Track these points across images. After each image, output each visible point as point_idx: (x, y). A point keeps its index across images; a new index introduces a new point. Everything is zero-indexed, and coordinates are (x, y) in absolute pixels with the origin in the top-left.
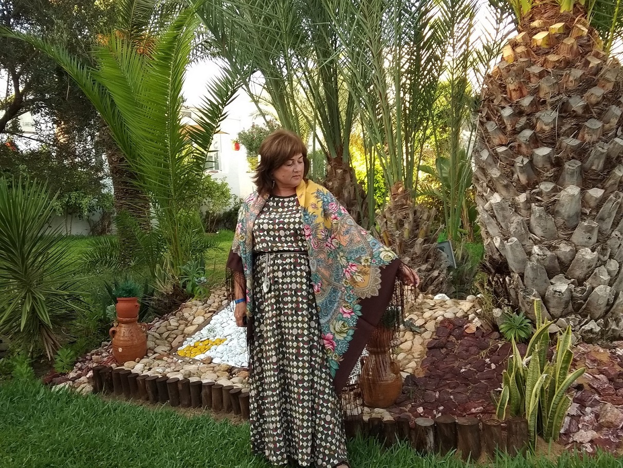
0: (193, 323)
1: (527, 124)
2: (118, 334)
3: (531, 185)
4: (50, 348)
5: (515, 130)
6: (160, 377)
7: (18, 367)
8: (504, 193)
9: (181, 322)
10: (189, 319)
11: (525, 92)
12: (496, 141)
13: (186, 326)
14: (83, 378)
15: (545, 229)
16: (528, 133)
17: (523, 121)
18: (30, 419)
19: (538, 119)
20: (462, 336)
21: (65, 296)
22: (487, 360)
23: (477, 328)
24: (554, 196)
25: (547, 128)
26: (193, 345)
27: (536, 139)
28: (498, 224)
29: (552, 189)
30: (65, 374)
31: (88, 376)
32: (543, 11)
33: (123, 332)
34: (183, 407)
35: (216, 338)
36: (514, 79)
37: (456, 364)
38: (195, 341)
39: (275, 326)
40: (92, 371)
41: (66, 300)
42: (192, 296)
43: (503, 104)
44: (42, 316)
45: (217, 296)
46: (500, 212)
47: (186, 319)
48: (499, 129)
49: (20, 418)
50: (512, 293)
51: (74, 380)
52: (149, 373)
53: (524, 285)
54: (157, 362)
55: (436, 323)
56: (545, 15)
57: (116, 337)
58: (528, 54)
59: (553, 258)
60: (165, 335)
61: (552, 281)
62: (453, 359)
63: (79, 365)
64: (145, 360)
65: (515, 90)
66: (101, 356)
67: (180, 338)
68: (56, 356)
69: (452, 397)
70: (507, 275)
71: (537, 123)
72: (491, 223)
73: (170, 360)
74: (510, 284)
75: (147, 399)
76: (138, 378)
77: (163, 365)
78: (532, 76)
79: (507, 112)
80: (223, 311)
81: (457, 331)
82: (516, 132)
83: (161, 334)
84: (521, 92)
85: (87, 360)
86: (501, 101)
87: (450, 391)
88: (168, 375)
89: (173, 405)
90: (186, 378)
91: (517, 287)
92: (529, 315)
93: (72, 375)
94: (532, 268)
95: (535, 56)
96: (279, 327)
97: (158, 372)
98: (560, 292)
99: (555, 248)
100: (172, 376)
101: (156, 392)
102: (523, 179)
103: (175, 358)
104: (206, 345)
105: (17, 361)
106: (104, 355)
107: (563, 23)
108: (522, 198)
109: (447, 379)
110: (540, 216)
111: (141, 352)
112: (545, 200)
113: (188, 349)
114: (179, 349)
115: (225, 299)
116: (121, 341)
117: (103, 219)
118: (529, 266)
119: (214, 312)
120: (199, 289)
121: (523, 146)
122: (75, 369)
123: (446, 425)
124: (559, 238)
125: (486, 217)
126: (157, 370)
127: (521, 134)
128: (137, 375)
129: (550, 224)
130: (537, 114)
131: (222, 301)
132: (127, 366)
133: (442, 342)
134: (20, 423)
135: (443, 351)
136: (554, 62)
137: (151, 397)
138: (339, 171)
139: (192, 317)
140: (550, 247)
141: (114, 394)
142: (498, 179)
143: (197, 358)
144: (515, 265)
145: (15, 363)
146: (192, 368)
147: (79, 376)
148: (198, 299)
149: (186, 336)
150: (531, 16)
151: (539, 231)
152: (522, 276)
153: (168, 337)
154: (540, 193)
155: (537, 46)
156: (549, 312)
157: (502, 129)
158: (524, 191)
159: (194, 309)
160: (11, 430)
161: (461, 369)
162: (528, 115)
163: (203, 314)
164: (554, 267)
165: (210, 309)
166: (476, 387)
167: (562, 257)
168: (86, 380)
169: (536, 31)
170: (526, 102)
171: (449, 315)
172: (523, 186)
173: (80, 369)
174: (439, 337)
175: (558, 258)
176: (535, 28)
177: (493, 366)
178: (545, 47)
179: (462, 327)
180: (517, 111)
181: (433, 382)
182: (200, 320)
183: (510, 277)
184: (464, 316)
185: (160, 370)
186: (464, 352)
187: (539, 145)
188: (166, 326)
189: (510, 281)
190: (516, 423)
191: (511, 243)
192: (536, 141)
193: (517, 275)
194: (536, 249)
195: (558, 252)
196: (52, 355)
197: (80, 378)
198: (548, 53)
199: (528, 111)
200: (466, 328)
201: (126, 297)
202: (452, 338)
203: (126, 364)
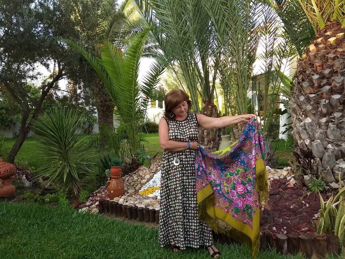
0: (145, 178)
1: (326, 83)
2: (111, 184)
3: (329, 114)
4: (76, 189)
5: (320, 85)
6: (133, 206)
7: (61, 199)
8: (313, 117)
9: (139, 177)
10: (143, 176)
11: (325, 67)
12: (308, 91)
13: (142, 179)
14: (93, 205)
15: (335, 136)
16: (328, 87)
17: (325, 81)
18: (70, 228)
19: (333, 80)
20: (286, 188)
21: (84, 165)
22: (303, 202)
23: (294, 185)
24: (342, 119)
25: (338, 85)
26: (146, 189)
27: (332, 90)
28: (308, 133)
29: (340, 116)
30: (84, 203)
31: (96, 204)
32: (332, 27)
33: (113, 183)
34: (145, 222)
35: (157, 186)
36: (319, 60)
37: (287, 204)
38: (147, 187)
39: (181, 182)
40: (98, 202)
41: (85, 167)
42: (142, 164)
43: (312, 73)
44: (74, 175)
45: (154, 165)
46: (311, 127)
47: (141, 176)
48: (310, 85)
49: (65, 227)
50: (315, 168)
51: (89, 206)
52: (127, 204)
53: (322, 164)
54: (130, 198)
55: (270, 181)
56: (333, 29)
57: (110, 185)
58: (326, 48)
59: (338, 151)
60: (132, 184)
61: (337, 162)
62: (285, 201)
63: (91, 198)
64: (124, 197)
65: (319, 66)
66: (102, 194)
67: (139, 186)
68: (80, 194)
69: (289, 221)
70: (312, 159)
71: (332, 82)
72: (303, 132)
73: (136, 197)
74: (314, 163)
75: (127, 217)
76: (122, 206)
77: (133, 199)
78: (329, 59)
79: (316, 77)
80: (159, 172)
81: (283, 186)
82: (320, 87)
83: (130, 184)
84: (323, 67)
85: (95, 196)
86: (311, 71)
87: (287, 218)
88: (137, 205)
89: (140, 221)
90: (146, 207)
91: (318, 165)
92: (324, 179)
93: (88, 204)
94: (328, 156)
95: (330, 49)
96: (183, 182)
97: (132, 204)
98: (342, 168)
99: (340, 145)
100: (139, 206)
101: (131, 214)
102: (324, 111)
103: (138, 196)
104: (153, 189)
105: (60, 196)
106: (103, 193)
107: (344, 33)
108: (324, 120)
109: (284, 212)
110: (334, 129)
111: (121, 193)
112: (336, 121)
113: (144, 191)
114: (139, 191)
115: (159, 166)
116: (113, 187)
117: (89, 127)
118: (326, 154)
119: (154, 173)
120: (146, 161)
121: (325, 94)
122: (89, 201)
123: (295, 239)
124: (342, 140)
125: (301, 129)
126: (131, 203)
127: (324, 88)
128: (121, 205)
129: (338, 133)
130: (333, 78)
131: (157, 167)
132: (115, 200)
133: (277, 192)
134: (65, 230)
135: (278, 196)
136: (341, 52)
137: (129, 216)
138: (210, 107)
139: (144, 175)
140: (337, 145)
141: (109, 214)
142: (310, 111)
143: (149, 196)
144: (318, 154)
145: (59, 197)
146: (147, 201)
147: (92, 204)
148: (146, 166)
149: (142, 185)
150: (325, 30)
151: (331, 137)
152: (321, 159)
153: (134, 185)
154: (334, 118)
155: (331, 44)
156: (334, 178)
157: (312, 85)
158: (325, 117)
159: (145, 171)
160: (61, 234)
161: (290, 206)
162: (327, 78)
163: (149, 174)
164: (338, 155)
165: (153, 171)
166: (301, 217)
167: (343, 150)
168: (95, 207)
169: (329, 37)
170: (327, 72)
171: (276, 177)
172: (324, 114)
173: (92, 201)
174: (273, 188)
175: (341, 151)
176: (328, 36)
177: (307, 205)
178: (335, 45)
179: (285, 183)
180: (321, 76)
181: (277, 213)
182: (148, 176)
183: (314, 160)
184: (284, 178)
185: (132, 202)
186: (290, 197)
187: (333, 93)
188: (132, 180)
189: (314, 161)
190: (333, 239)
191: (317, 143)
192: (332, 92)
193: (318, 159)
194: (330, 146)
195: (341, 148)
196: (77, 193)
197: (92, 205)
198: (336, 48)
199: (328, 76)
200: (288, 184)
201: (115, 166)
202: (281, 190)
203: (115, 199)
